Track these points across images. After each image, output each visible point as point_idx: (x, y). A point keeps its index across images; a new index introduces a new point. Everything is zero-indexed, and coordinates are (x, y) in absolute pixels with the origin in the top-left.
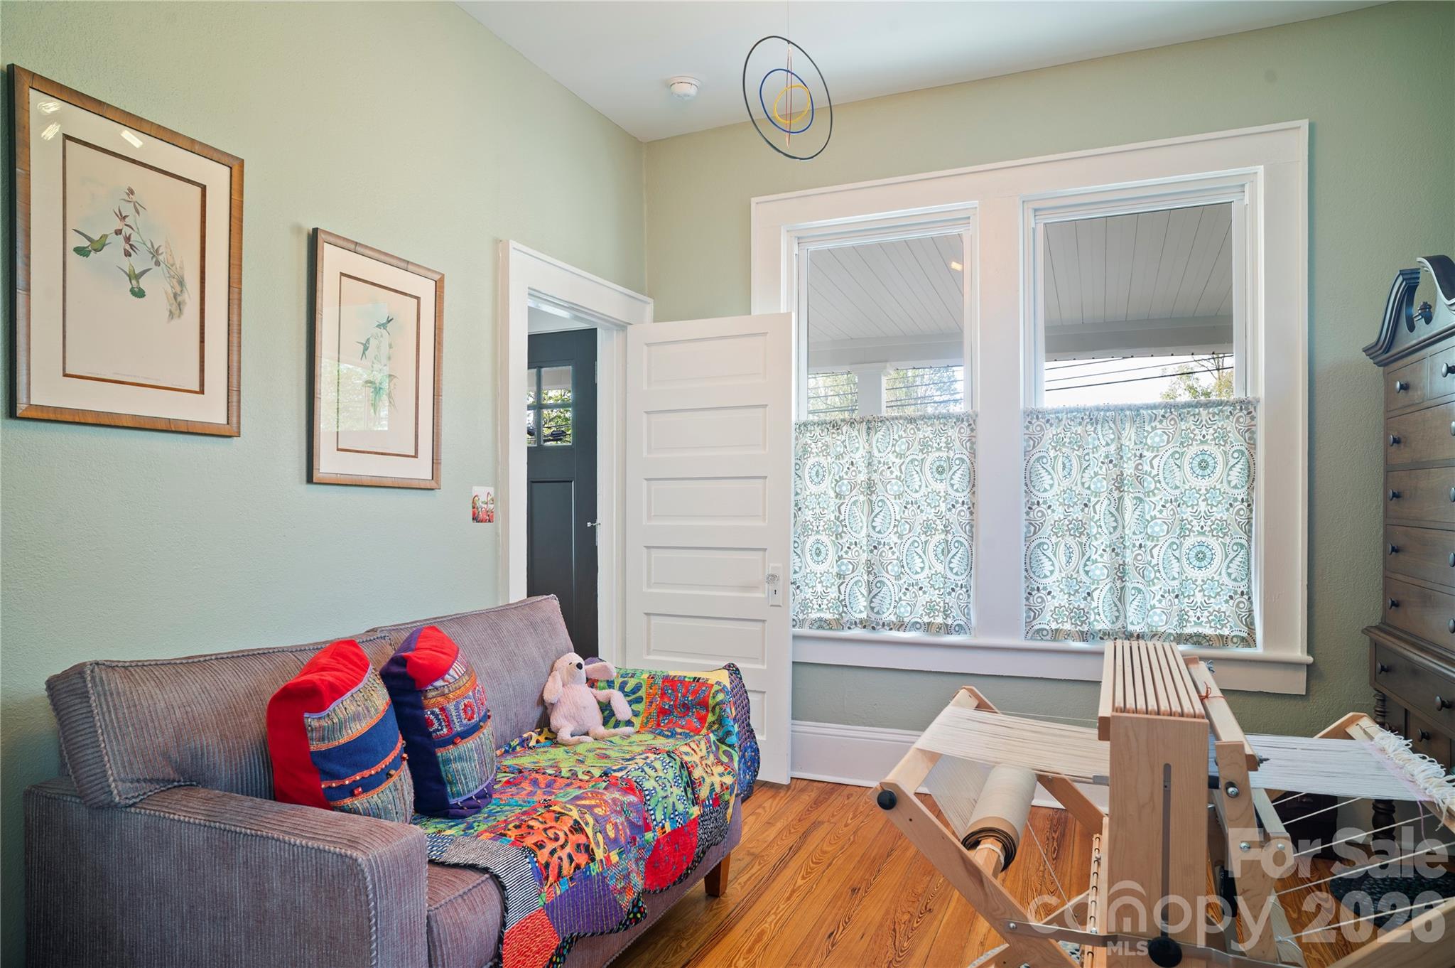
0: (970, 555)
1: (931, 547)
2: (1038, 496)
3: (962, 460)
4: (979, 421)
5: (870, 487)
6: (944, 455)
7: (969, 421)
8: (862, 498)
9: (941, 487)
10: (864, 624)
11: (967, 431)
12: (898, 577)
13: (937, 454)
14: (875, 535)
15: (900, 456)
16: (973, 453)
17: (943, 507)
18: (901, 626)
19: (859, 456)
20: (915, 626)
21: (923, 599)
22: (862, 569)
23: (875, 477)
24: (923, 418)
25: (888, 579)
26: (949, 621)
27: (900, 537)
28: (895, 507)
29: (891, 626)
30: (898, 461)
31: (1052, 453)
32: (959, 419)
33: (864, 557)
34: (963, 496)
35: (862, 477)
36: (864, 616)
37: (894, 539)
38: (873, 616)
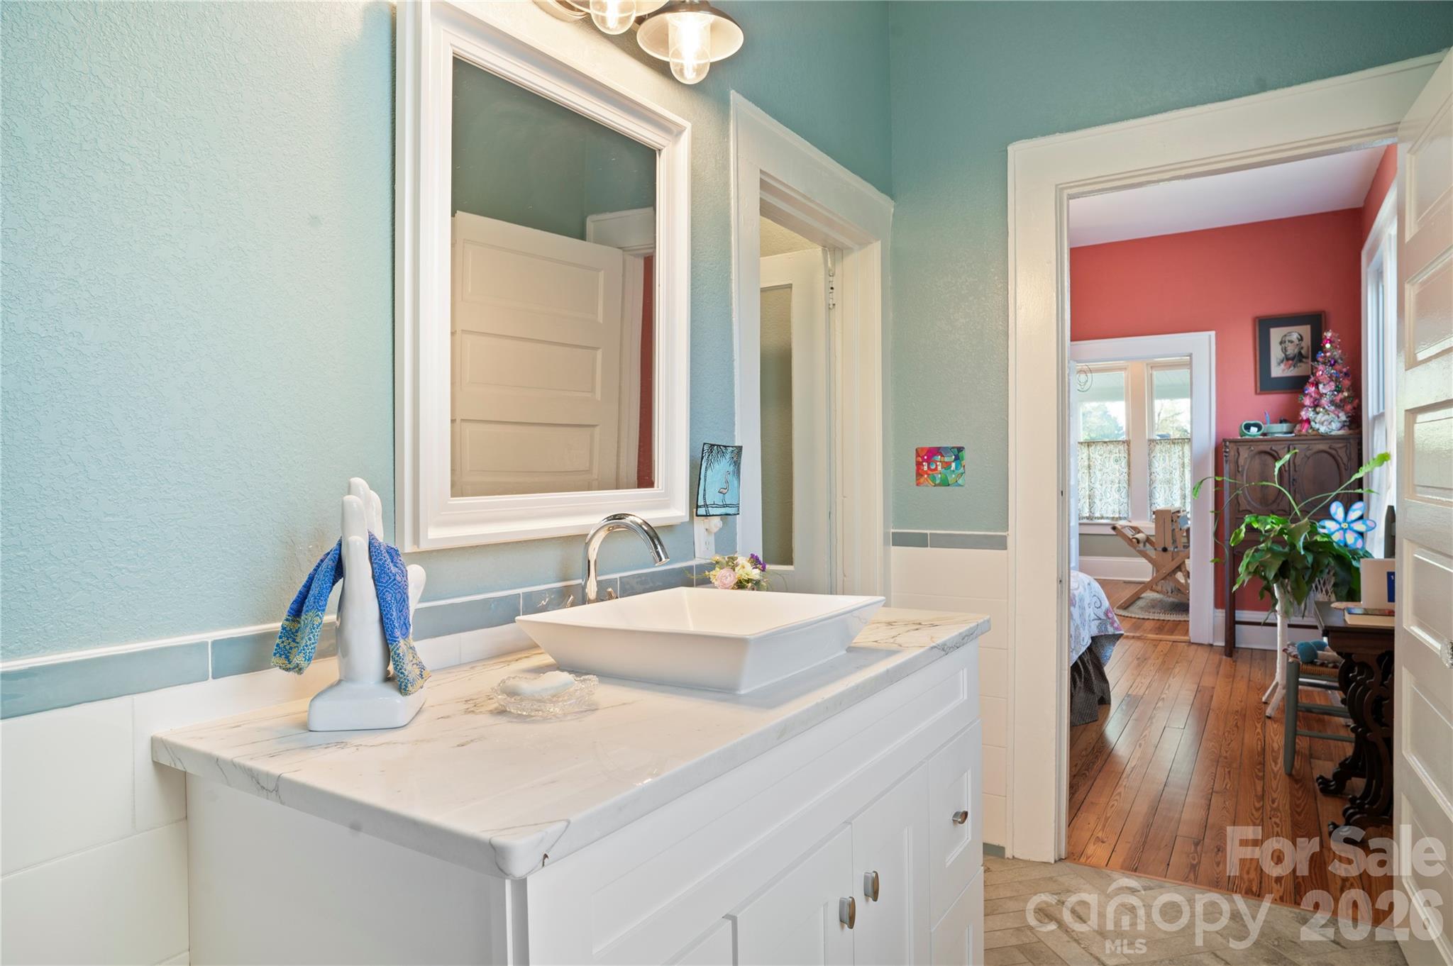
0: (1128, 492)
1: (1113, 490)
2: (1153, 470)
3: (1125, 457)
4: (1131, 442)
5: (1089, 467)
6: (1118, 455)
7: (1127, 443)
8: (1086, 471)
9: (1117, 467)
10: (1088, 518)
11: (1126, 447)
12: (1101, 500)
13: (1115, 455)
14: (1091, 484)
15: (1101, 455)
16: (1129, 455)
17: (1118, 475)
18: (1102, 518)
19: (1085, 456)
20: (1107, 518)
21: (1110, 508)
22: (1087, 498)
23: (1091, 463)
24: (1109, 442)
25: (1097, 501)
26: (1121, 516)
27: (1101, 485)
28: (1099, 474)
29: (1098, 518)
30: (1100, 458)
31: (1159, 455)
32: (1123, 442)
33: (1087, 493)
34: (1126, 470)
35: (1086, 463)
36: (1088, 515)
37: (1099, 486)
38: (1091, 515)
